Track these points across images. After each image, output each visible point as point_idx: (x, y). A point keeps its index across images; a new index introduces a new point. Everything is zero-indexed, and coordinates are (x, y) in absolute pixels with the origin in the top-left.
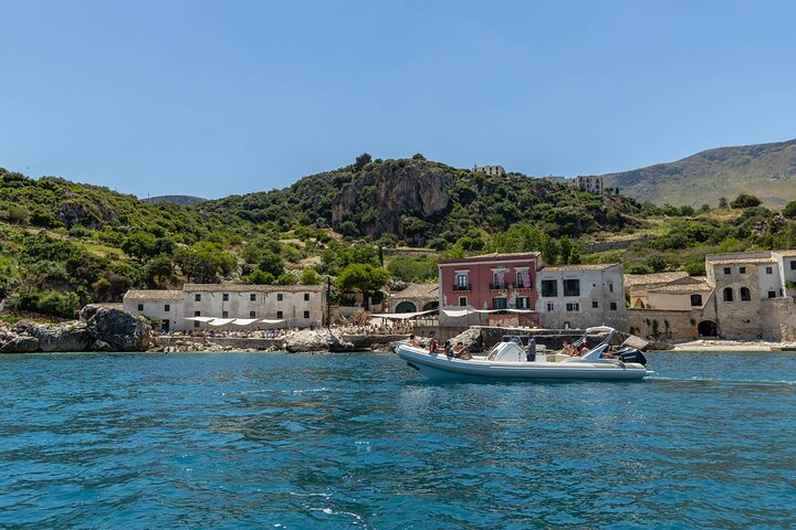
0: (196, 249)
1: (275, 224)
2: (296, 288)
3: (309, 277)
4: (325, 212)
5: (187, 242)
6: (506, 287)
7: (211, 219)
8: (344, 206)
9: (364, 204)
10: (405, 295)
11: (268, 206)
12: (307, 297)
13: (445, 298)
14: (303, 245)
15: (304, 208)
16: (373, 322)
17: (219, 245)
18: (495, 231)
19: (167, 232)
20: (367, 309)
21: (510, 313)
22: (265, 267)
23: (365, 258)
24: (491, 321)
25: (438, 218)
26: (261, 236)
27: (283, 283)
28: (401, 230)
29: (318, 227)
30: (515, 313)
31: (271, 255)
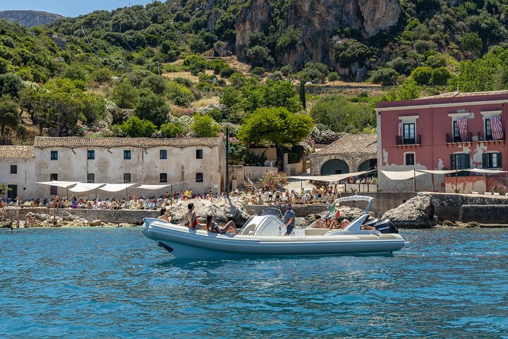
0: (50, 89)
1: (157, 50)
2: (185, 141)
3: (203, 126)
4: (226, 32)
5: (37, 78)
6: (469, 138)
7: (68, 45)
8: (252, 24)
9: (280, 21)
10: (335, 150)
11: (146, 25)
12: (199, 154)
13: (386, 154)
14: (195, 80)
15: (197, 27)
16: (290, 187)
17: (81, 82)
18: (466, 57)
19: (9, 66)
20: (281, 169)
21: (474, 174)
22: (144, 112)
23: (281, 99)
24: (448, 186)
25: (384, 39)
26: (137, 69)
27: (168, 135)
28: (332, 57)
29: (217, 54)
30: (480, 175)
31: (152, 96)
